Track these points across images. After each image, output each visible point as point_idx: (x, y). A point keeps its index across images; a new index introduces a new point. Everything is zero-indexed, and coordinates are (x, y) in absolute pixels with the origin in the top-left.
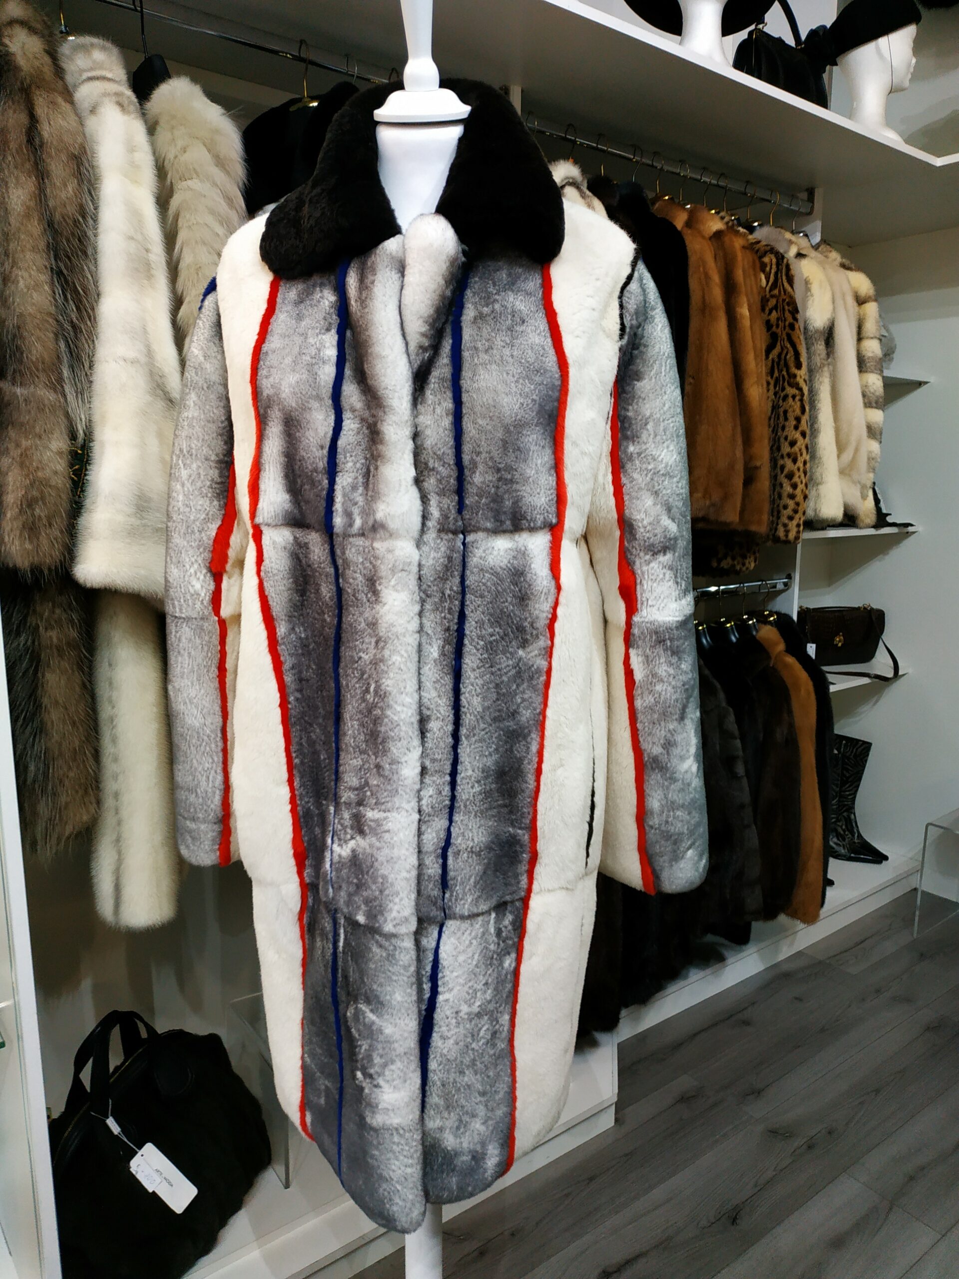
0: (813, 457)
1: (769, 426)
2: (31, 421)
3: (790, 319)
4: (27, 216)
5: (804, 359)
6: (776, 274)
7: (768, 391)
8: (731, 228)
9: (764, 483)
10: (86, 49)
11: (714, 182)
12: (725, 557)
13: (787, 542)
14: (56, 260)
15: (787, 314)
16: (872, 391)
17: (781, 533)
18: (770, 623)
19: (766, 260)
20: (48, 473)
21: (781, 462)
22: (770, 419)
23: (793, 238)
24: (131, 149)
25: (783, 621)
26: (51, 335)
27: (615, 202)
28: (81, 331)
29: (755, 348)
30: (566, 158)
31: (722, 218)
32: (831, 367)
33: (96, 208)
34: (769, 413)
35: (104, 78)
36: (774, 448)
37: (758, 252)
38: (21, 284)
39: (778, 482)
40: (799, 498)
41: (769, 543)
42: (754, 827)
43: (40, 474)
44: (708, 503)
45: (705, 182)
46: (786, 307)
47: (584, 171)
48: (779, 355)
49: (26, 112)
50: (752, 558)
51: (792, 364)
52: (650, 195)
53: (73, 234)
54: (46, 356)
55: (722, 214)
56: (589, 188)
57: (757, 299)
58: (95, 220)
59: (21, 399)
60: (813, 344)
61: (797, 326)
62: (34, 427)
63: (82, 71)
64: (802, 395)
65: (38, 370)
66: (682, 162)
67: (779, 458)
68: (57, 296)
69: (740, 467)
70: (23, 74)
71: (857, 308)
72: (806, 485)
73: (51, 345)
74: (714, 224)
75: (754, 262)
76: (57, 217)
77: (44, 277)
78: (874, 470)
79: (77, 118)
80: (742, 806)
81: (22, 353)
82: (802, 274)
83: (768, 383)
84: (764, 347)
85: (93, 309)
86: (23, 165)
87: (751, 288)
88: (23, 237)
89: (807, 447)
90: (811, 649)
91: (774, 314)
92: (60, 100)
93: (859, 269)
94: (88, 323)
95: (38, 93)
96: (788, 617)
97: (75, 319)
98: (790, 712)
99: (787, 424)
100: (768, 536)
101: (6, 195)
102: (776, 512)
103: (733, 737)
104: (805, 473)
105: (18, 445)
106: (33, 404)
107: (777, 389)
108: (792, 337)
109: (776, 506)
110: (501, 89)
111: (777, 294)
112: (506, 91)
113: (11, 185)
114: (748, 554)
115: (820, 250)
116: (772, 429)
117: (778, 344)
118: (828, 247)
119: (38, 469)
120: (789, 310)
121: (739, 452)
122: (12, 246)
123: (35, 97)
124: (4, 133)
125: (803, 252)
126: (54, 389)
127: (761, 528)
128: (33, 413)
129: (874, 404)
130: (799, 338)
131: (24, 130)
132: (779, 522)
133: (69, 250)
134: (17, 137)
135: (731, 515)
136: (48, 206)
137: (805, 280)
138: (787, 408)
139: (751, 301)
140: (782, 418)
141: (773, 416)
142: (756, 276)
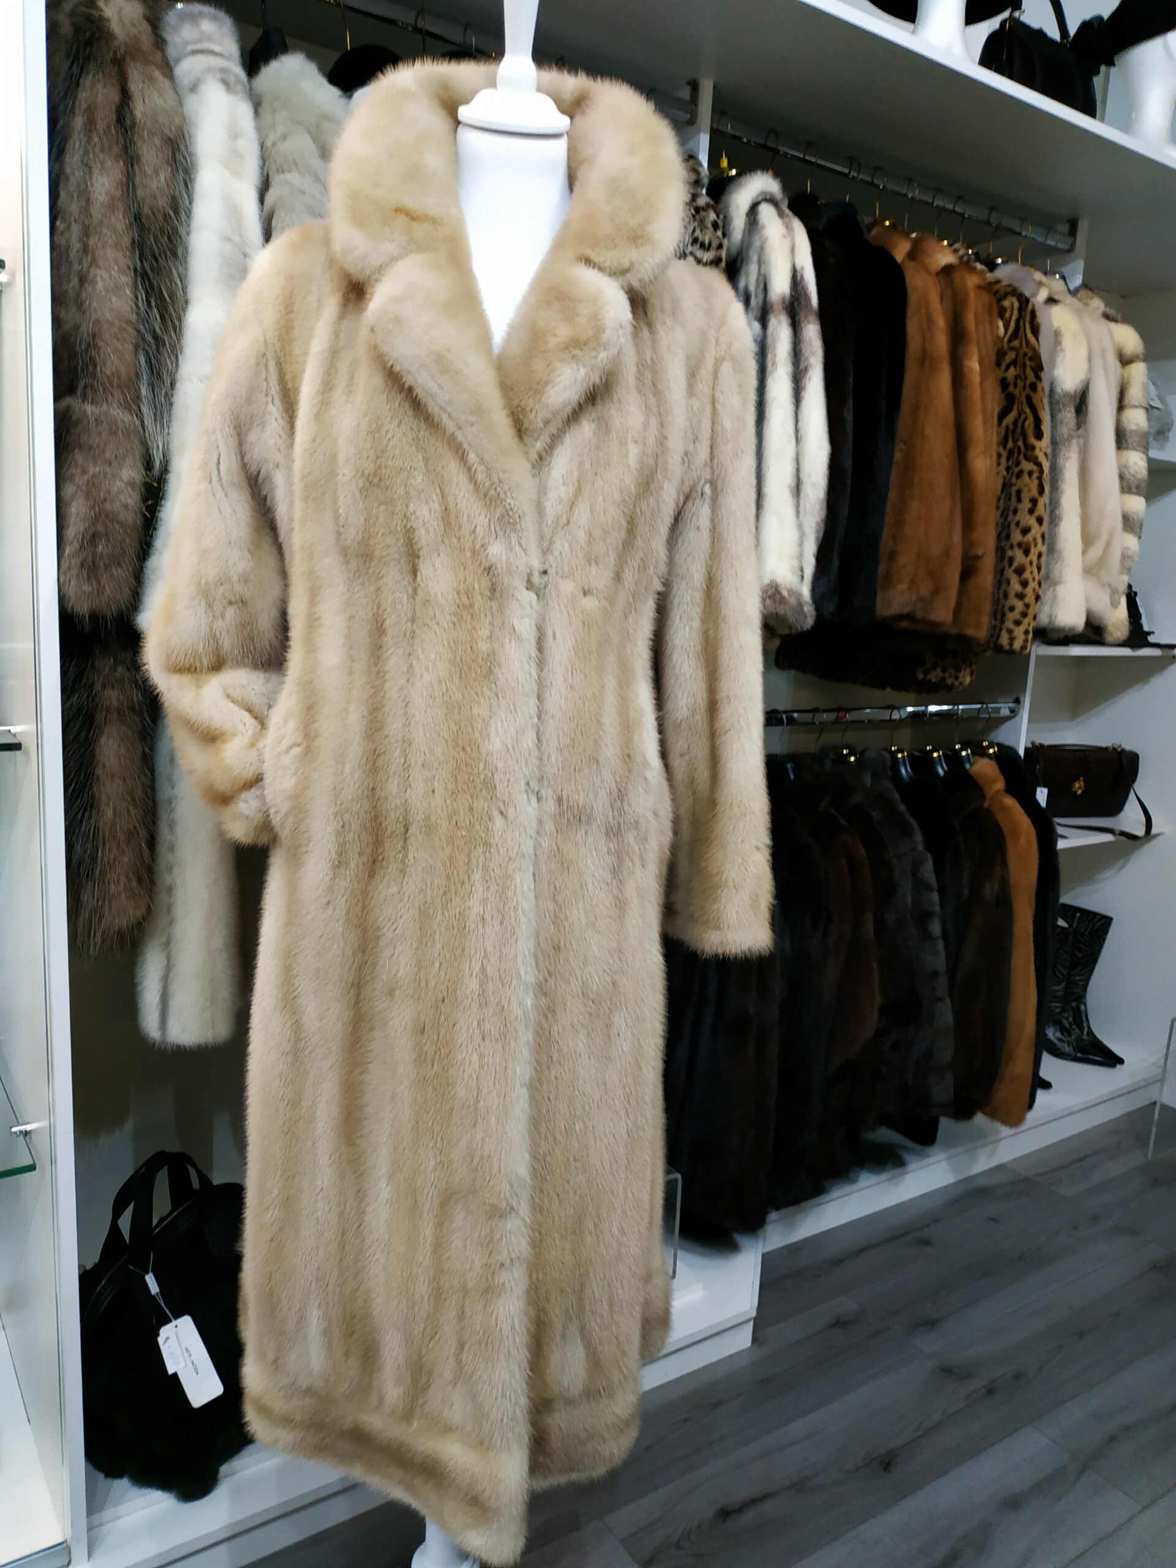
0: (1052, 549)
1: (998, 508)
2: (102, 446)
3: (1031, 377)
4: (111, 207)
5: (1046, 427)
6: (1018, 321)
7: (999, 464)
8: (965, 264)
9: (986, 577)
10: (193, 18)
11: (950, 206)
12: (934, 668)
13: (1011, 652)
14: (141, 261)
15: (1029, 372)
16: (1132, 472)
17: (1004, 640)
18: (989, 756)
19: (1006, 303)
20: (117, 506)
21: (1009, 553)
22: (999, 499)
23: (1044, 279)
24: (234, 135)
25: (1006, 757)
26: (130, 347)
27: (821, 225)
28: (164, 344)
29: (984, 410)
30: (764, 168)
31: (956, 251)
32: (1081, 441)
33: (191, 203)
34: (999, 492)
35: (211, 52)
36: (1003, 535)
37: (998, 293)
38: (100, 285)
39: (1004, 577)
40: (1030, 598)
41: (989, 653)
42: (948, 1001)
43: (108, 506)
44: (914, 597)
45: (938, 207)
46: (1028, 363)
47: (785, 188)
48: (1016, 422)
49: (119, 87)
50: (968, 671)
51: (1030, 433)
52: (867, 220)
53: (162, 230)
54: (122, 369)
55: (957, 246)
56: (790, 207)
57: (991, 351)
58: (189, 213)
59: (92, 420)
60: (1060, 410)
61: (1039, 387)
62: (104, 451)
63: (187, 43)
64: (1041, 471)
65: (112, 386)
66: (910, 180)
67: (1007, 547)
68: (140, 303)
69: (957, 555)
70: (116, 43)
71: (1119, 370)
72: (1040, 584)
73: (129, 357)
74: (943, 256)
75: (990, 305)
76: (146, 210)
77: (126, 279)
78: (1129, 571)
79: (176, 96)
80: (935, 974)
81: (95, 366)
82: (1051, 325)
83: (999, 456)
84: (996, 413)
85: (180, 319)
86: (110, 148)
87: (985, 337)
88: (105, 231)
89: (1043, 537)
90: (1042, 795)
91: (1012, 369)
92: (157, 74)
93: (1126, 320)
94: (173, 334)
95: (132, 64)
96: (1013, 751)
97: (158, 330)
98: (1004, 864)
99: (1020, 506)
100: (988, 643)
101: (89, 184)
102: (999, 615)
103: (929, 888)
104: (1039, 568)
105: (84, 472)
106: (104, 425)
107: (1010, 462)
108: (1034, 400)
109: (1000, 607)
110: (689, 83)
111: (1018, 346)
112: (694, 86)
113: (96, 171)
114: (963, 667)
115: (1079, 295)
116: (1000, 512)
117: (1015, 407)
118: (1090, 293)
119: (105, 500)
120: (1031, 367)
121: (957, 536)
122: (92, 242)
123: (129, 71)
124: (90, 111)
125: (1056, 297)
126: (129, 409)
127: (980, 632)
128: (104, 435)
129: (1134, 490)
130: (1041, 401)
131: (114, 108)
132: (1003, 626)
133: (156, 249)
134: (105, 117)
135: (942, 613)
136: (136, 197)
137: (1056, 330)
138: (1021, 487)
139: (984, 351)
140: (1014, 499)
141: (1004, 495)
142: (991, 323)
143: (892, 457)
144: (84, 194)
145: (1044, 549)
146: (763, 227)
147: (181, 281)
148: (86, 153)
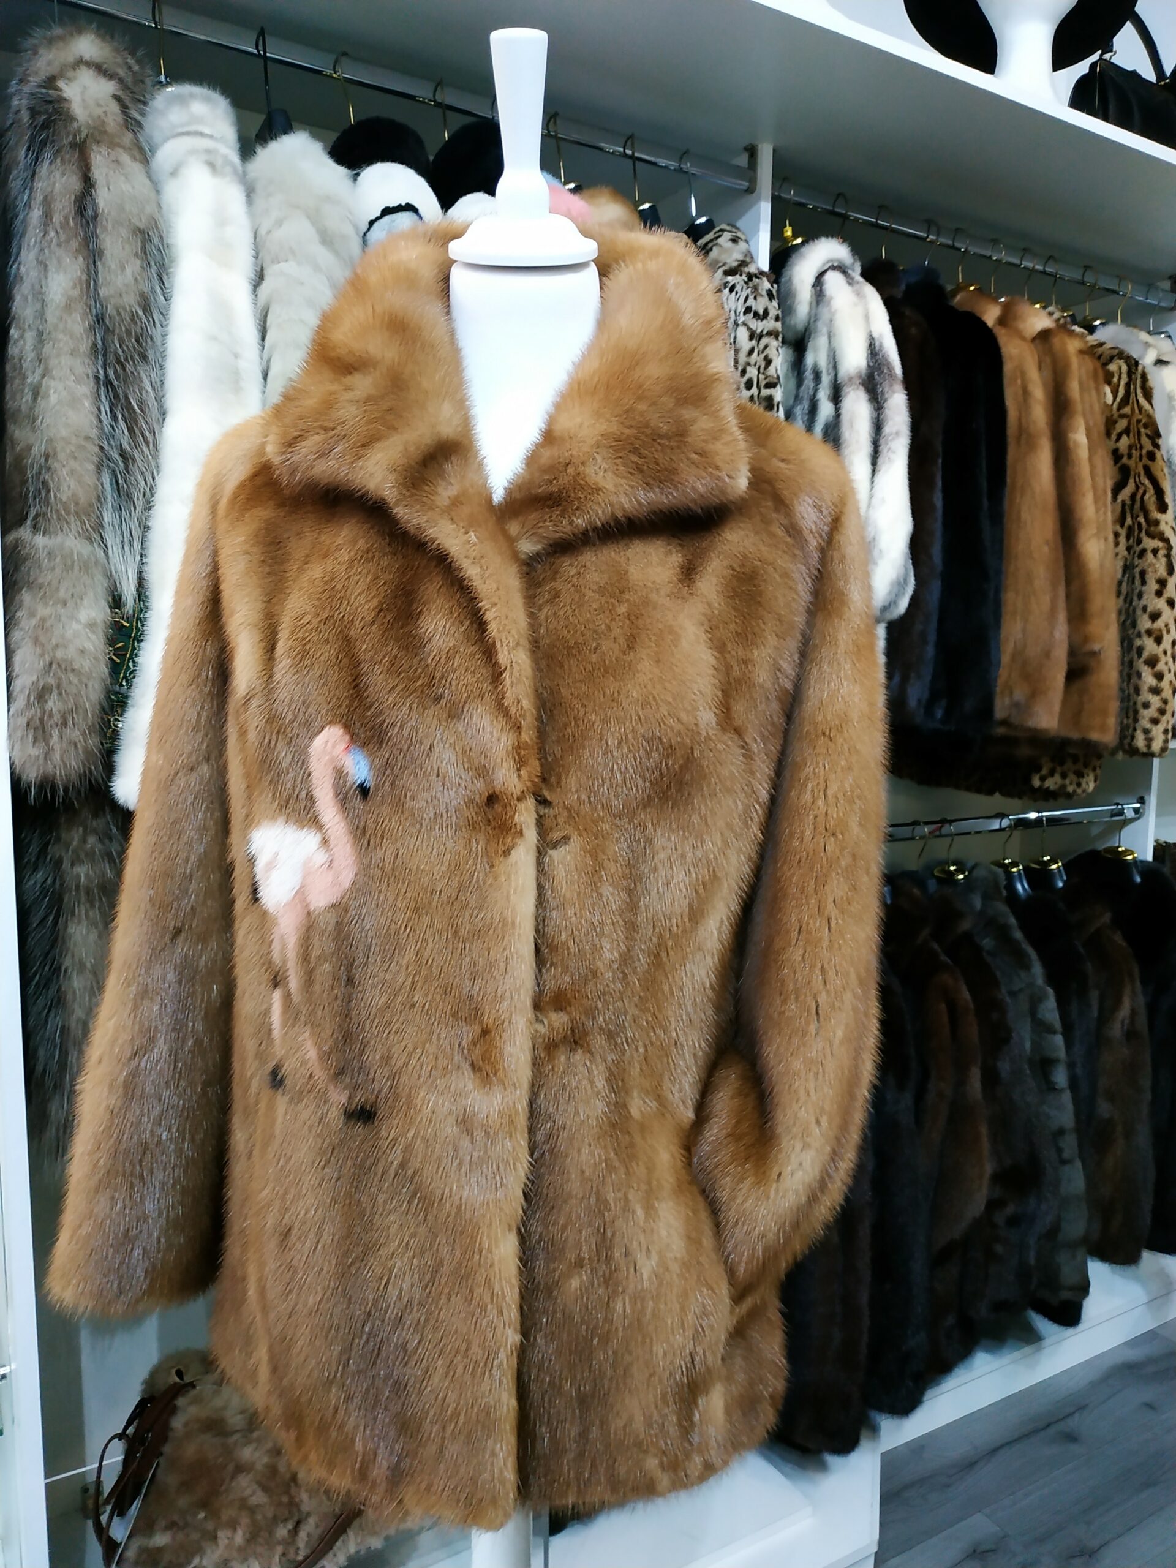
1: (1119, 594)
3: (1148, 445)
4: (68, 307)
5: (1169, 499)
6: (1128, 385)
7: (1117, 544)
8: (1062, 327)
9: (1109, 673)
11: (1039, 267)
12: (1052, 774)
13: (1146, 754)
14: (104, 369)
15: (1145, 441)
17: (1140, 741)
19: (1113, 367)
20: (71, 653)
21: (1137, 643)
22: (1120, 583)
23: (1150, 339)
24: (221, 221)
26: (91, 467)
27: (899, 292)
28: (134, 460)
29: (1094, 488)
30: (831, 233)
31: (1051, 314)
33: (167, 302)
34: (1119, 575)
36: (1127, 623)
37: (1101, 357)
38: (53, 398)
39: (1133, 671)
40: (1166, 693)
43: (59, 654)
45: (1026, 268)
46: (1143, 430)
47: (856, 253)
48: (1133, 497)
49: (80, 174)
50: (1092, 777)
51: (1152, 506)
52: (949, 286)
53: (128, 332)
54: (81, 493)
55: (1051, 309)
56: (863, 275)
57: (1100, 421)
58: (164, 315)
59: (44, 554)
61: (1158, 456)
62: (57, 589)
63: (173, 125)
64: (1169, 549)
65: (68, 513)
66: (995, 242)
67: (1134, 636)
68: (103, 416)
69: (1061, 653)
70: (75, 125)
73: (90, 479)
74: (1038, 319)
75: (1095, 371)
76: (111, 310)
77: (86, 389)
79: (148, 182)
80: (1062, 1132)
81: (49, 491)
82: (1165, 387)
83: (1116, 535)
84: (1110, 484)
86: (68, 241)
87: (1091, 406)
88: (61, 336)
91: (1124, 438)
92: (125, 158)
94: (145, 449)
95: (94, 147)
97: (126, 446)
99: (1145, 588)
100: (1118, 746)
101: (43, 283)
102: (1131, 713)
103: (1052, 1030)
104: (1174, 658)
105: (32, 615)
106: (58, 559)
107: (1131, 541)
108: (1152, 470)
109: (1132, 703)
110: (746, 149)
111: (1129, 413)
112: (752, 152)
113: (52, 268)
114: (1085, 771)
116: (1122, 597)
117: (1131, 481)
119: (57, 646)
120: (1147, 435)
121: (1060, 633)
122: (47, 349)
123: (92, 155)
124: (47, 203)
125: (1165, 359)
126: (90, 539)
127: (1106, 734)
128: (58, 571)
130: (1162, 470)
131: (73, 198)
132: (1137, 726)
133: (121, 354)
134: (63, 207)
135: (1045, 720)
136: (99, 295)
138: (1145, 568)
139: (1091, 423)
140: (1138, 582)
141: (1126, 579)
142: (1098, 390)
144: (39, 295)
146: (832, 299)
147: (153, 388)
148: (42, 250)
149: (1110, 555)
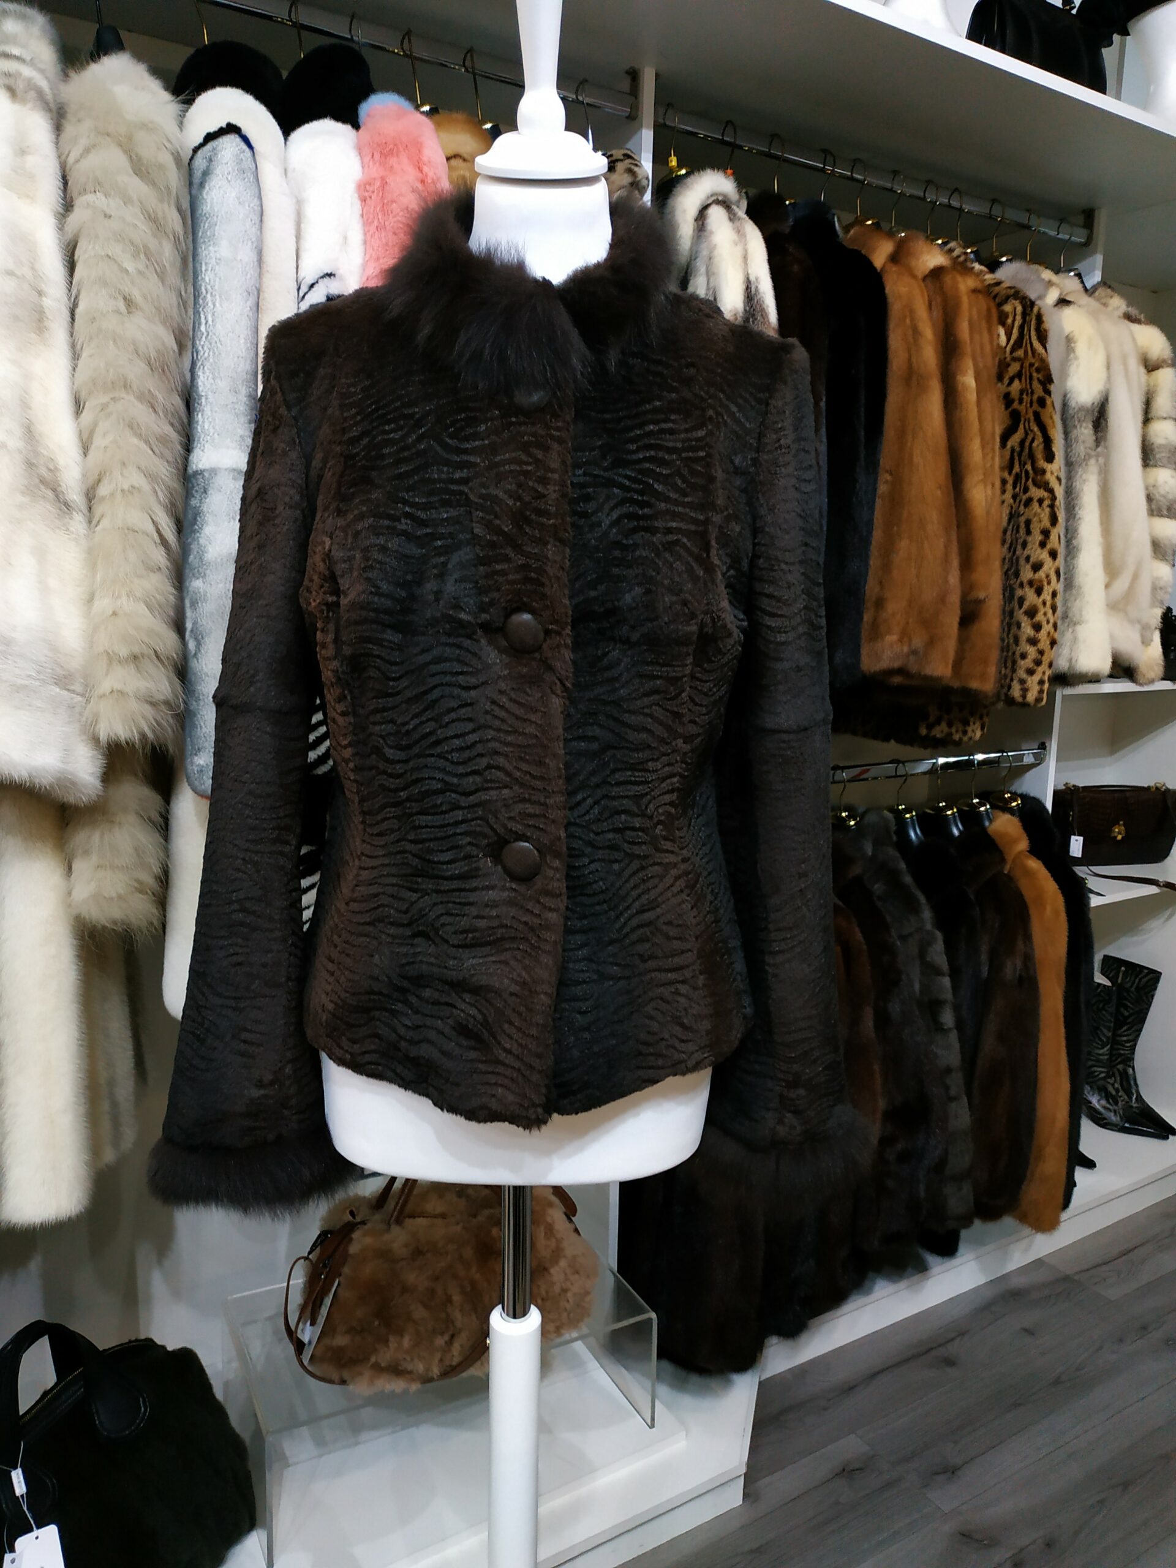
0: (1069, 585)
1: (1004, 542)
3: (1039, 391)
5: (1058, 447)
6: (1021, 327)
7: (1003, 492)
8: (961, 267)
9: (991, 622)
11: (945, 201)
12: (938, 722)
13: (1025, 705)
15: (1036, 385)
16: (1162, 492)
17: (1016, 692)
19: (1008, 308)
21: (1019, 593)
22: (1005, 532)
23: (1055, 278)
25: (1030, 810)
27: (787, 226)
29: (982, 431)
31: (950, 251)
32: (1101, 460)
34: (1005, 523)
36: (1011, 573)
37: (997, 297)
39: (1014, 621)
40: (1044, 643)
41: (1000, 705)
42: (965, 1100)
44: (906, 649)
45: (930, 202)
46: (1035, 375)
47: (744, 187)
48: (1022, 443)
50: (978, 725)
51: (1039, 455)
55: (952, 244)
56: (748, 211)
57: (990, 364)
60: (1075, 427)
61: (1048, 402)
64: (1054, 498)
66: (896, 173)
67: (1016, 586)
69: (955, 599)
71: (1144, 377)
72: (1055, 626)
74: (932, 257)
75: (989, 310)
78: (1163, 604)
80: (948, 1070)
82: (1062, 329)
83: (1004, 482)
84: (998, 431)
87: (982, 348)
89: (1058, 573)
90: (1076, 846)
91: (1016, 383)
93: (1150, 321)
96: (1038, 804)
98: (1028, 937)
99: (1030, 539)
100: (998, 696)
102: (1009, 663)
103: (939, 973)
104: (1054, 609)
107: (1018, 489)
108: (1042, 417)
109: (1010, 654)
111: (1022, 355)
112: (634, 76)
114: (972, 720)
115: (1097, 294)
116: (1007, 546)
117: (1021, 426)
118: (1109, 291)
120: (1038, 379)
121: (954, 578)
125: (1068, 298)
127: (985, 683)
129: (1165, 512)
130: (1051, 417)
132: (1014, 675)
135: (940, 667)
137: (1067, 337)
138: (1031, 517)
139: (981, 365)
140: (1022, 531)
141: (1010, 527)
142: (990, 331)
143: (875, 489)
145: (1060, 587)
146: (712, 233)
149: (997, 501)
